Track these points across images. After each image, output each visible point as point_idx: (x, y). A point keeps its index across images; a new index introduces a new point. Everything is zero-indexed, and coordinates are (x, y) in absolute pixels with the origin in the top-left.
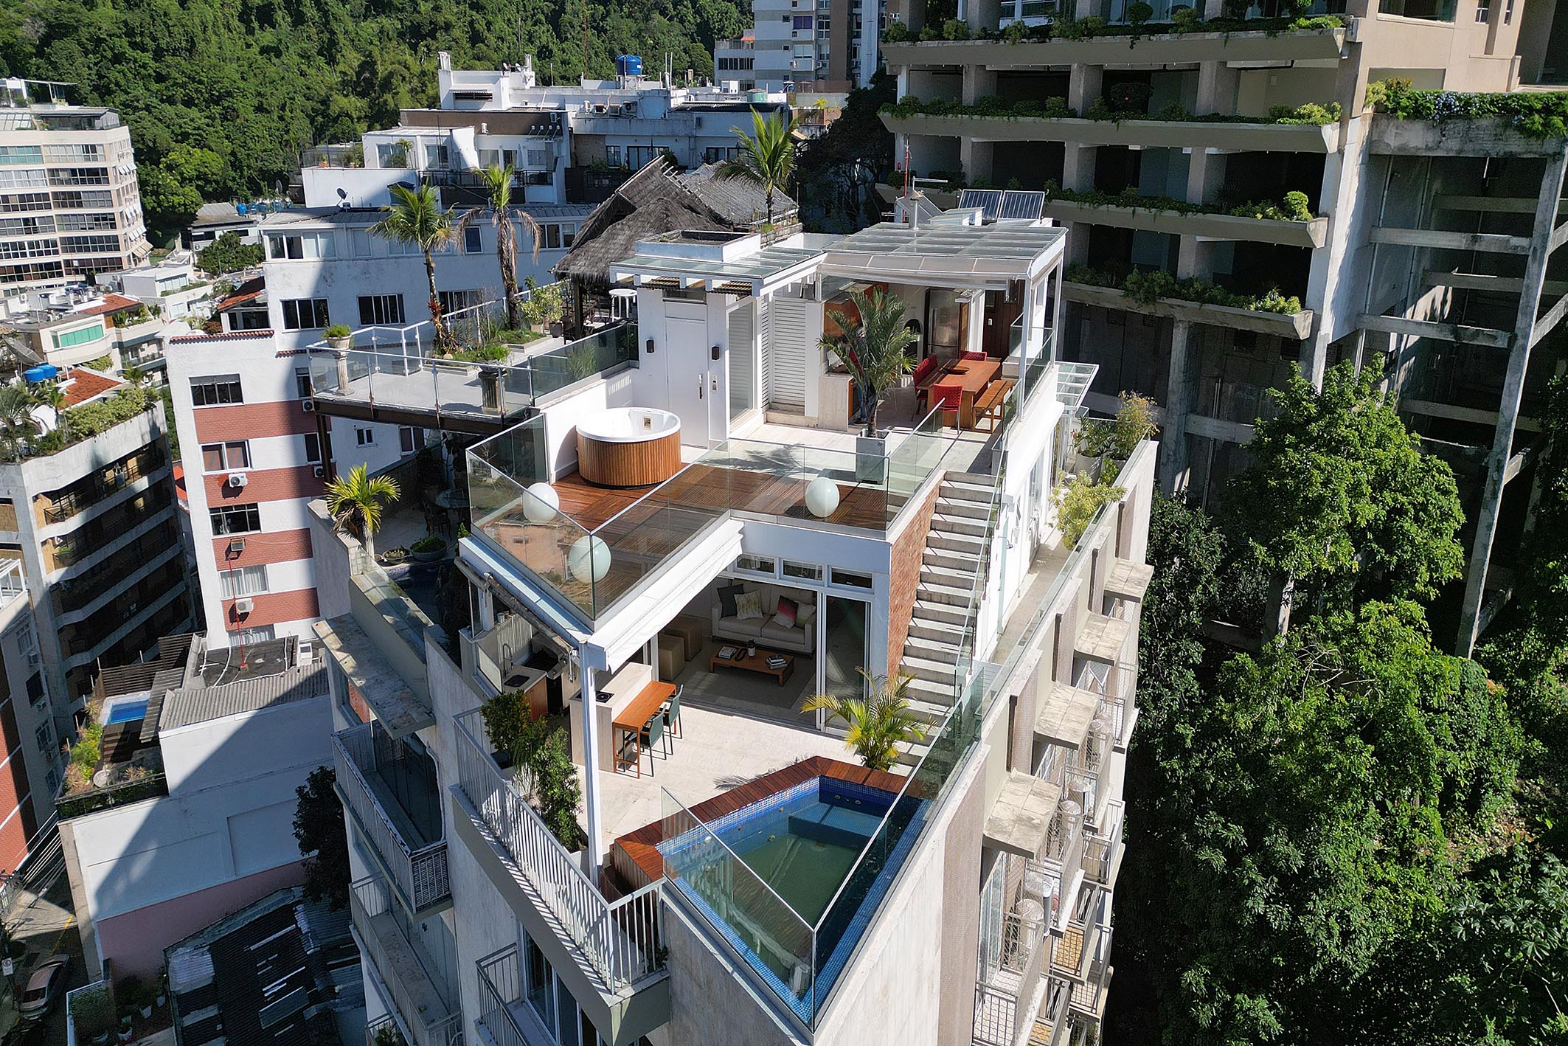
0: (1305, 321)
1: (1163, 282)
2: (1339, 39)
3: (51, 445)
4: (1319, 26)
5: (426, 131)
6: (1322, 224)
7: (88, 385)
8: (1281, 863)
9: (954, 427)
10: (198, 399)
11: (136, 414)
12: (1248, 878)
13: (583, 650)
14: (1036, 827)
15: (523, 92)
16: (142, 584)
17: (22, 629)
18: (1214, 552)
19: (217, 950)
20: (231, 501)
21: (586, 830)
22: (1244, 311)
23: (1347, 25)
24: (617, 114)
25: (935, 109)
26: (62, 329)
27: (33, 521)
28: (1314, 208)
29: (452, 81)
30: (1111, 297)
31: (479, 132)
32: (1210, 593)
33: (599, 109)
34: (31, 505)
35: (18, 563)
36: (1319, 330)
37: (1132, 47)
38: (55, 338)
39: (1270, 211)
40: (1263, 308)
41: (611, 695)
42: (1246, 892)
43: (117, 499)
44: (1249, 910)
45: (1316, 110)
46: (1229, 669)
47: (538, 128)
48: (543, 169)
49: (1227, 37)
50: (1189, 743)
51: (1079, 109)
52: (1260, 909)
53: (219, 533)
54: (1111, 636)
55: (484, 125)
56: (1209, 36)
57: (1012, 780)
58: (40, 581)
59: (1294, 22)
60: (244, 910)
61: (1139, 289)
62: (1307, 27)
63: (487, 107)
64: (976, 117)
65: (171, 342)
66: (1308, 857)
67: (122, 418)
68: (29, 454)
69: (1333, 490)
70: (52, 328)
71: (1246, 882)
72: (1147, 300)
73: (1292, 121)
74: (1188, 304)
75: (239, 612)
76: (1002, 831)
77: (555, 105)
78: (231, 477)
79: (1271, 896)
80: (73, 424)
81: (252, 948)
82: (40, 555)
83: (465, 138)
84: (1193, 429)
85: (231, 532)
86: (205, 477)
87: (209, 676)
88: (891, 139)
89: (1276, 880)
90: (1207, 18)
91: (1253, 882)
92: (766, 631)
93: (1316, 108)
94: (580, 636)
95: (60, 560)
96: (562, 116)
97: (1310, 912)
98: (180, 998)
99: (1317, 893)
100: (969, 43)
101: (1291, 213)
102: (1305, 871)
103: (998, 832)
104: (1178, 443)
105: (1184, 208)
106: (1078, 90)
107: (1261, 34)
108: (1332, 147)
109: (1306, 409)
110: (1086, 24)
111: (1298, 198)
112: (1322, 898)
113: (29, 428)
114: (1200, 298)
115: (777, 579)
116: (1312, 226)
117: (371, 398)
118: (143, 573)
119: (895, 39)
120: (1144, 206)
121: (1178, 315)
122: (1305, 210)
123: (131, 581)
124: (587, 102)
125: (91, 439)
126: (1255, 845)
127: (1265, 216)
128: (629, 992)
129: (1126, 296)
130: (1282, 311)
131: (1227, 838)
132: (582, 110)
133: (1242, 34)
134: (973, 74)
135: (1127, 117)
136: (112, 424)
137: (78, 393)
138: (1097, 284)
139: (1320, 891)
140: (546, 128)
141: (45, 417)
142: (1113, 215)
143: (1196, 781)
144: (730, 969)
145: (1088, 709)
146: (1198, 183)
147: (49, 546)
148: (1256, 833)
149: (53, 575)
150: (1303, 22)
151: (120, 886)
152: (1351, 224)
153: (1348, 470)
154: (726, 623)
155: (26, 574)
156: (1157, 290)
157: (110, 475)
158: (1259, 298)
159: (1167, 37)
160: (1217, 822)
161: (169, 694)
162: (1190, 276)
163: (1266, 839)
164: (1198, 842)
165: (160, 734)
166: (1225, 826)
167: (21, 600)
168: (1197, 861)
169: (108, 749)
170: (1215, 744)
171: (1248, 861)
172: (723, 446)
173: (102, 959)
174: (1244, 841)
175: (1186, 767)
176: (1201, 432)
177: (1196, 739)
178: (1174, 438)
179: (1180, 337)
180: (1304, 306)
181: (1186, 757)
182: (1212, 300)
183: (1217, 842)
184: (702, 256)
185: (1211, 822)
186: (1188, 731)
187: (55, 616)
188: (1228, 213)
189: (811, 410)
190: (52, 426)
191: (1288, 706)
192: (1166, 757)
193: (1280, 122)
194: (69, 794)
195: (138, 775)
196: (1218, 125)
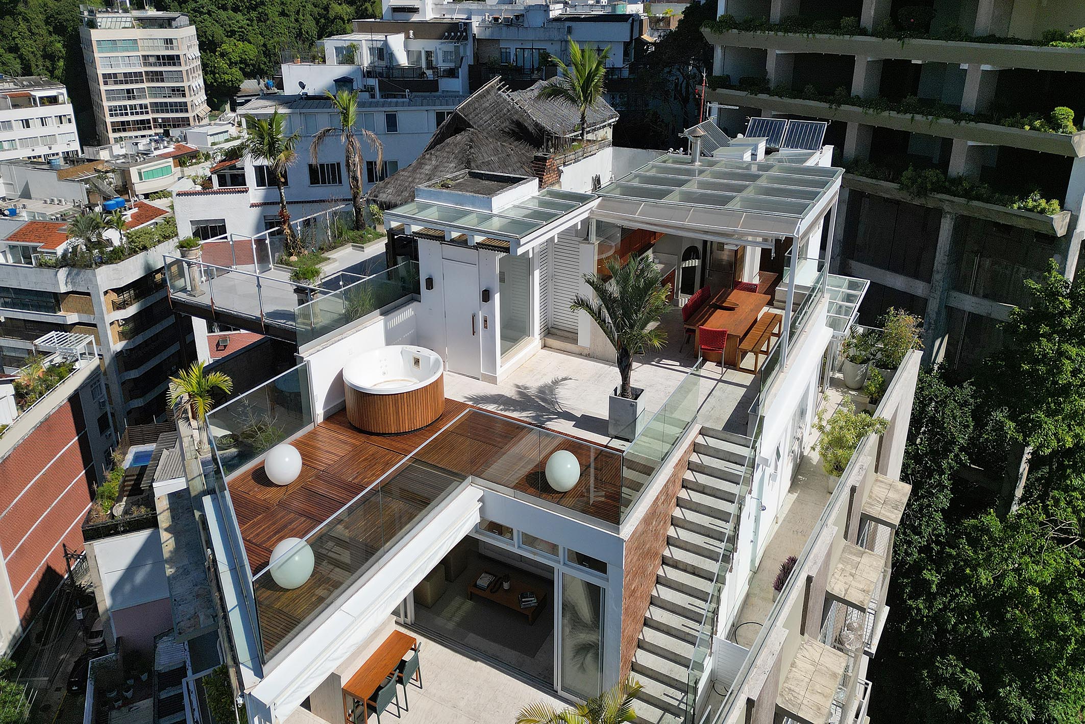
0: (1063, 221)
1: (935, 179)
3: (117, 256)
5: (369, 37)
7: (145, 212)
9: (719, 364)
15: (442, 7)
17: (96, 383)
18: (968, 426)
22: (1008, 209)
24: (509, 23)
25: (747, 26)
26: (145, 168)
27: (104, 308)
30: (888, 188)
31: (407, 37)
33: (496, 19)
34: (102, 297)
35: (92, 338)
36: (1075, 229)
38: (140, 174)
39: (1037, 123)
40: (1025, 208)
47: (449, 34)
48: (452, 65)
51: (870, 30)
53: (212, 332)
55: (411, 32)
58: (109, 350)
61: (913, 183)
63: (415, 18)
64: (780, 34)
65: (177, 195)
67: (165, 238)
68: (102, 263)
70: (137, 167)
72: (919, 195)
73: (1065, 43)
74: (956, 199)
77: (465, 16)
80: (132, 241)
82: (109, 332)
83: (396, 42)
84: (953, 304)
85: (221, 331)
88: (712, 49)
95: (123, 335)
96: (467, 26)
98: (160, 675)
101: (1057, 126)
104: (938, 313)
105: (958, 117)
106: (869, 12)
109: (1061, 303)
111: (1064, 113)
113: (102, 244)
114: (968, 195)
115: (516, 547)
116: (1075, 138)
117: (213, 303)
120: (922, 113)
121: (946, 207)
122: (1071, 125)
123: (173, 350)
124: (487, 14)
125: (144, 253)
126: (990, 693)
127: (1033, 128)
129: (901, 189)
130: (1043, 211)
131: (964, 681)
132: (484, 21)
135: (911, 36)
136: (159, 242)
137: (138, 219)
138: (876, 178)
140: (456, 34)
141: (113, 236)
142: (895, 120)
146: (971, 96)
147: (116, 326)
149: (118, 346)
151: (127, 588)
155: (100, 345)
156: (929, 186)
157: (158, 277)
158: (1024, 197)
160: (956, 665)
161: (165, 453)
162: (961, 174)
163: (1001, 690)
164: (939, 681)
165: (154, 485)
166: (963, 671)
167: (96, 362)
168: (935, 699)
169: (128, 486)
170: (958, 591)
171: (981, 703)
172: (493, 380)
173: (115, 637)
174: (979, 687)
175: (930, 608)
176: (960, 307)
177: (939, 586)
178: (936, 310)
179: (946, 227)
180: (1062, 206)
181: (931, 599)
182: (979, 198)
183: (955, 684)
184: (473, 205)
185: (950, 665)
186: (932, 577)
187: (119, 372)
188: (998, 123)
189: (585, 340)
190: (117, 243)
191: (1027, 564)
192: (914, 596)
193: (1053, 45)
194: (91, 523)
195: (140, 511)
196: (994, 46)
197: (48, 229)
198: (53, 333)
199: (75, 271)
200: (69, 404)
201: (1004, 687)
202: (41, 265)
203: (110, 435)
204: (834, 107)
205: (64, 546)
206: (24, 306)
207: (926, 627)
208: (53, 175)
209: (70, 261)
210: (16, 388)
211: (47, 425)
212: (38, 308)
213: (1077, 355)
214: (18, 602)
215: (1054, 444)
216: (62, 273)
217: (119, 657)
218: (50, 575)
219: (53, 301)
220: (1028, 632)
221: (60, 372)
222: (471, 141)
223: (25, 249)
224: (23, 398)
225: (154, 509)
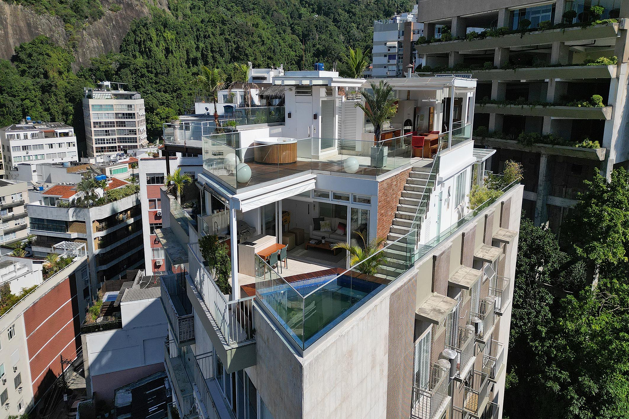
0: (602, 152)
1: (535, 137)
2: (616, 28)
3: (101, 202)
4: (606, 22)
5: (241, 90)
6: (609, 109)
7: (117, 183)
8: (586, 389)
9: (421, 157)
10: (148, 182)
11: (132, 194)
12: (570, 395)
13: (231, 200)
14: (442, 313)
16: (129, 258)
17: (84, 270)
18: (557, 249)
19: (133, 392)
20: (158, 222)
21: (231, 285)
22: (573, 148)
23: (620, 23)
25: (437, 69)
26: (114, 168)
27: (92, 230)
28: (605, 103)
29: (253, 73)
30: (512, 144)
31: (260, 90)
32: (554, 267)
34: (92, 224)
35: (85, 245)
36: (609, 157)
37: (521, 38)
38: (111, 171)
39: (585, 103)
40: (583, 147)
41: (256, 244)
42: (569, 403)
43: (122, 225)
44: (571, 412)
45: (606, 60)
46: (564, 302)
49: (564, 30)
50: (544, 335)
51: (499, 66)
52: (577, 412)
53: (152, 234)
54: (492, 253)
55: (263, 88)
56: (555, 30)
57: (434, 296)
58: (92, 252)
59: (595, 22)
60: (146, 377)
61: (524, 140)
62: (601, 23)
63: (265, 82)
64: (454, 72)
65: (141, 160)
66: (601, 388)
67: (127, 195)
68: (93, 205)
69: (615, 223)
70: (110, 167)
71: (569, 397)
72: (528, 145)
73: (594, 64)
74: (547, 145)
75: (157, 264)
76: (425, 313)
78: (158, 212)
79: (582, 406)
80: (109, 196)
81: (147, 393)
82: (93, 243)
84: (549, 202)
86: (149, 212)
87: (142, 286)
89: (585, 399)
90: (555, 25)
91: (572, 398)
92: (332, 236)
93: (605, 59)
94: (230, 196)
95: (100, 246)
97: (601, 415)
98: (118, 409)
99: (605, 407)
100: (451, 42)
101: (593, 103)
102: (599, 395)
103: (423, 313)
105: (545, 105)
106: (498, 58)
107: (579, 28)
108: (613, 75)
109: (602, 187)
110: (501, 30)
111: (597, 97)
112: (608, 409)
113: (94, 196)
114: (553, 143)
115: (331, 201)
116: (604, 110)
117: (185, 144)
118: (129, 254)
119: (421, 43)
120: (527, 104)
121: (543, 152)
122: (601, 104)
123: (125, 256)
125: (115, 202)
126: (574, 380)
127: (582, 106)
128: (236, 346)
129: (518, 143)
130: (591, 147)
131: (561, 377)
133: (570, 29)
134: (453, 55)
135: (519, 67)
136: (123, 197)
137: (112, 185)
138: (505, 139)
139: (607, 405)
141: (100, 192)
142: (514, 109)
143: (547, 353)
144: (274, 329)
145: (476, 276)
146: (551, 94)
147: (97, 240)
148: (574, 376)
149: (96, 251)
150: (598, 22)
152: (623, 112)
153: (622, 215)
154: (316, 232)
155: (87, 250)
156: (533, 140)
157: (121, 216)
158: (581, 141)
159: (537, 32)
160: (556, 370)
161: (127, 290)
162: (548, 134)
163: (580, 378)
164: (549, 378)
165: (121, 304)
166: (560, 372)
167: (85, 257)
168: (546, 387)
169: (104, 311)
170: (557, 337)
171: (571, 388)
172: (318, 157)
173: (92, 391)
174: (569, 380)
175: (543, 346)
176: (554, 204)
177: (546, 334)
178: (541, 206)
179: (543, 161)
180: (601, 146)
181: (542, 340)
182: (558, 144)
183: (556, 379)
184: (311, 75)
185: (553, 370)
186: (543, 329)
187: (96, 266)
188: (565, 105)
189: (359, 148)
190: (102, 196)
192: (533, 341)
193: (589, 65)
194: (86, 324)
195: (111, 319)
196: (560, 68)
197: (65, 189)
198: (64, 242)
199: (78, 209)
200: (69, 279)
201: (581, 376)
202: (60, 206)
203: (89, 299)
204: (482, 105)
205: (61, 356)
206: (48, 229)
207: (541, 356)
208: (65, 170)
209: (77, 205)
210: (44, 268)
211: (57, 288)
212: (56, 230)
213: (611, 212)
214: (33, 386)
215: (603, 257)
216: (71, 210)
217: (94, 401)
218: (50, 375)
219: (64, 225)
220: (592, 346)
221: (65, 263)
223: (52, 199)
224: (46, 273)
225: (120, 317)
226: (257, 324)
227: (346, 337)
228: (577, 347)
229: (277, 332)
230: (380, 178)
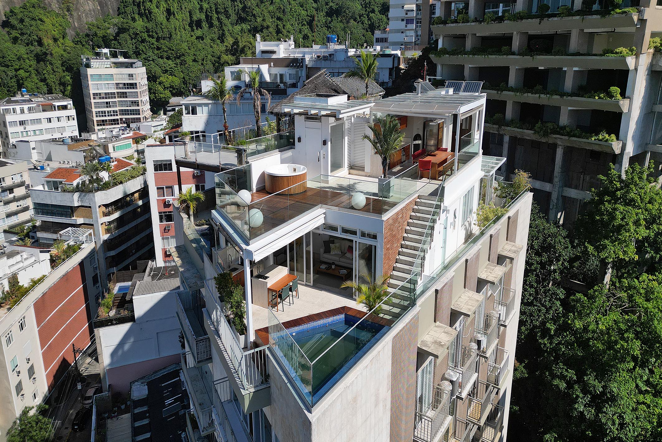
0: (618, 145)
1: (552, 128)
2: (635, 18)
3: (106, 186)
4: (625, 12)
5: (250, 66)
6: (627, 101)
7: (121, 164)
8: (591, 388)
9: (428, 178)
10: (156, 169)
11: (138, 176)
12: (576, 394)
13: (244, 251)
14: (442, 346)
15: (289, 50)
16: (137, 242)
17: (92, 257)
18: (567, 247)
19: (149, 384)
20: (167, 210)
22: (589, 141)
23: (640, 12)
24: (325, 58)
25: (453, 53)
26: (117, 144)
27: (98, 215)
28: (623, 95)
29: (261, 46)
30: (528, 134)
31: (270, 66)
32: (565, 265)
33: (318, 57)
34: (98, 209)
35: (91, 231)
36: (625, 150)
37: (540, 24)
38: (114, 147)
39: (602, 95)
40: (598, 139)
41: (268, 277)
43: (130, 208)
44: (576, 409)
45: (624, 50)
46: (573, 300)
47: (293, 65)
48: (294, 81)
49: (583, 18)
50: (552, 332)
51: (517, 52)
52: (581, 409)
53: (162, 222)
54: (496, 272)
55: (272, 63)
56: (575, 18)
57: (436, 326)
58: (100, 239)
59: (614, 10)
60: (161, 370)
61: (541, 130)
62: (620, 13)
63: (274, 56)
64: (470, 56)
65: (147, 146)
66: (605, 387)
67: (133, 177)
68: (98, 190)
69: (626, 222)
70: (112, 144)
71: (575, 396)
72: (544, 135)
73: (613, 55)
74: (563, 137)
75: (168, 253)
76: (426, 346)
77: (301, 55)
78: (167, 200)
79: (587, 404)
80: (115, 179)
81: (163, 385)
82: (100, 229)
83: (264, 68)
84: (565, 194)
85: (166, 222)
86: (157, 200)
87: (153, 277)
88: (435, 65)
89: (589, 397)
90: (574, 10)
91: (578, 396)
92: (341, 259)
93: (624, 49)
94: (244, 246)
95: (108, 231)
96: (303, 60)
97: (604, 412)
98: (134, 402)
99: (608, 404)
100: (469, 24)
101: (611, 96)
102: (603, 393)
103: (425, 346)
104: (557, 199)
105: (562, 95)
106: (516, 44)
107: (599, 17)
108: (631, 66)
109: (615, 184)
110: (520, 14)
111: (615, 90)
112: (611, 406)
113: (99, 180)
114: (569, 135)
115: (339, 234)
116: (621, 102)
117: (196, 160)
118: (138, 238)
119: (437, 24)
120: (544, 93)
121: (559, 143)
122: (619, 96)
123: (133, 241)
124: (314, 54)
125: (121, 185)
126: (580, 379)
127: (600, 98)
128: (253, 390)
129: (535, 133)
130: (607, 140)
131: (567, 376)
132: (312, 58)
133: (590, 17)
134: (470, 37)
135: (537, 54)
136: (129, 180)
137: (118, 167)
138: (522, 129)
139: (610, 403)
140: (297, 65)
141: (105, 175)
142: (531, 98)
143: (555, 350)
144: (286, 381)
145: (478, 301)
146: (569, 84)
147: (104, 225)
149: (104, 237)
150: (618, 11)
152: (642, 102)
153: (634, 213)
154: (326, 256)
155: (94, 235)
156: (549, 131)
157: (128, 199)
158: (597, 135)
159: (556, 19)
160: (563, 368)
161: (138, 283)
162: (565, 125)
163: (585, 377)
164: (554, 376)
165: (133, 298)
166: (567, 370)
167: (92, 246)
168: (552, 385)
169: (116, 303)
170: (565, 334)
171: (576, 387)
172: (327, 182)
173: (108, 384)
174: (575, 378)
175: (551, 343)
176: (569, 196)
177: (556, 331)
178: (556, 198)
179: (559, 153)
180: (618, 139)
181: (551, 337)
182: (574, 136)
183: (562, 377)
184: (320, 102)
185: (560, 368)
186: (552, 327)
187: (105, 252)
188: (582, 96)
189: (367, 169)
190: (107, 179)
191: (600, 318)
192: (543, 337)
193: (607, 56)
194: (99, 318)
195: (124, 313)
196: (578, 57)
197: (68, 172)
198: (70, 228)
199: (84, 194)
200: (79, 267)
201: (587, 375)
202: (64, 191)
203: (98, 286)
204: (499, 92)
205: (73, 345)
206: (52, 214)
207: (550, 353)
208: (66, 147)
209: (82, 189)
210: (51, 256)
211: (66, 277)
212: (61, 215)
213: (624, 210)
214: (47, 375)
215: (613, 256)
216: (76, 195)
217: (110, 394)
218: (64, 363)
219: (70, 211)
220: (598, 347)
221: (72, 250)
222: (316, 87)
223: (55, 182)
224: (54, 262)
225: (133, 311)
226: (270, 371)
227: (351, 388)
228: (584, 344)
229: (288, 384)
230: (385, 217)
